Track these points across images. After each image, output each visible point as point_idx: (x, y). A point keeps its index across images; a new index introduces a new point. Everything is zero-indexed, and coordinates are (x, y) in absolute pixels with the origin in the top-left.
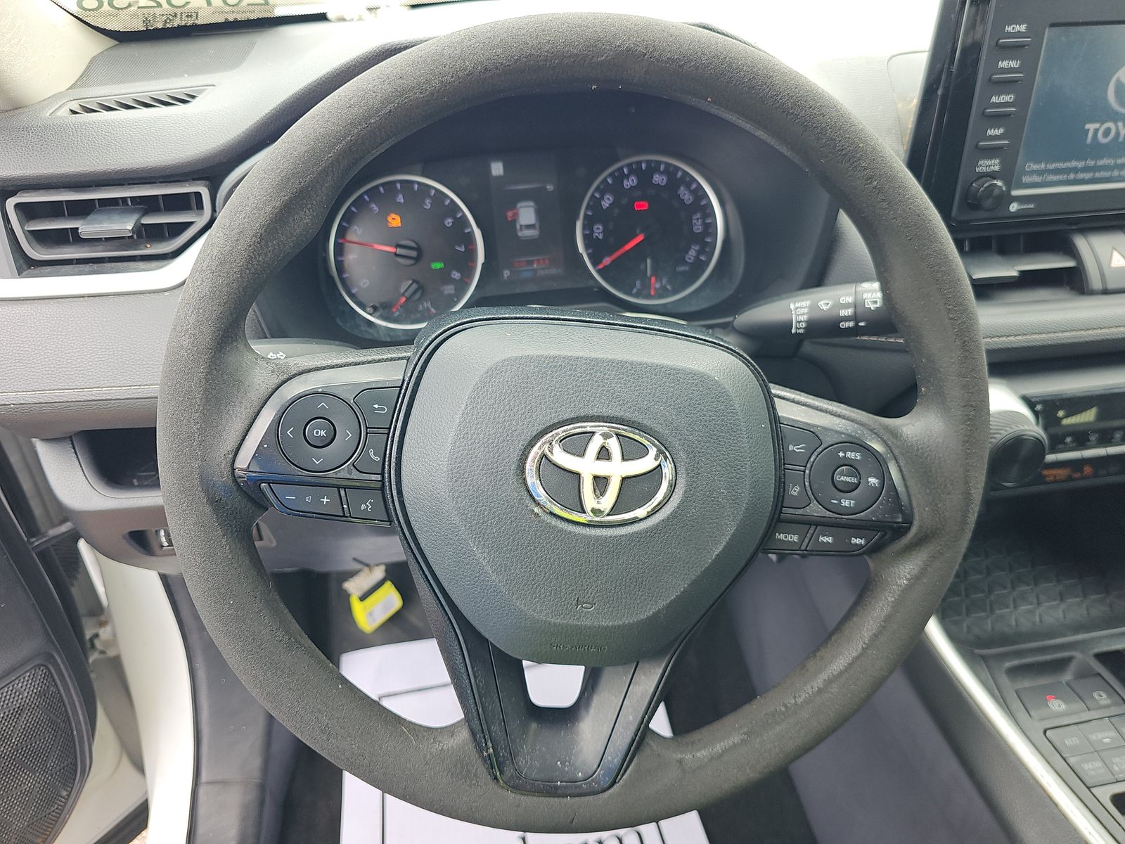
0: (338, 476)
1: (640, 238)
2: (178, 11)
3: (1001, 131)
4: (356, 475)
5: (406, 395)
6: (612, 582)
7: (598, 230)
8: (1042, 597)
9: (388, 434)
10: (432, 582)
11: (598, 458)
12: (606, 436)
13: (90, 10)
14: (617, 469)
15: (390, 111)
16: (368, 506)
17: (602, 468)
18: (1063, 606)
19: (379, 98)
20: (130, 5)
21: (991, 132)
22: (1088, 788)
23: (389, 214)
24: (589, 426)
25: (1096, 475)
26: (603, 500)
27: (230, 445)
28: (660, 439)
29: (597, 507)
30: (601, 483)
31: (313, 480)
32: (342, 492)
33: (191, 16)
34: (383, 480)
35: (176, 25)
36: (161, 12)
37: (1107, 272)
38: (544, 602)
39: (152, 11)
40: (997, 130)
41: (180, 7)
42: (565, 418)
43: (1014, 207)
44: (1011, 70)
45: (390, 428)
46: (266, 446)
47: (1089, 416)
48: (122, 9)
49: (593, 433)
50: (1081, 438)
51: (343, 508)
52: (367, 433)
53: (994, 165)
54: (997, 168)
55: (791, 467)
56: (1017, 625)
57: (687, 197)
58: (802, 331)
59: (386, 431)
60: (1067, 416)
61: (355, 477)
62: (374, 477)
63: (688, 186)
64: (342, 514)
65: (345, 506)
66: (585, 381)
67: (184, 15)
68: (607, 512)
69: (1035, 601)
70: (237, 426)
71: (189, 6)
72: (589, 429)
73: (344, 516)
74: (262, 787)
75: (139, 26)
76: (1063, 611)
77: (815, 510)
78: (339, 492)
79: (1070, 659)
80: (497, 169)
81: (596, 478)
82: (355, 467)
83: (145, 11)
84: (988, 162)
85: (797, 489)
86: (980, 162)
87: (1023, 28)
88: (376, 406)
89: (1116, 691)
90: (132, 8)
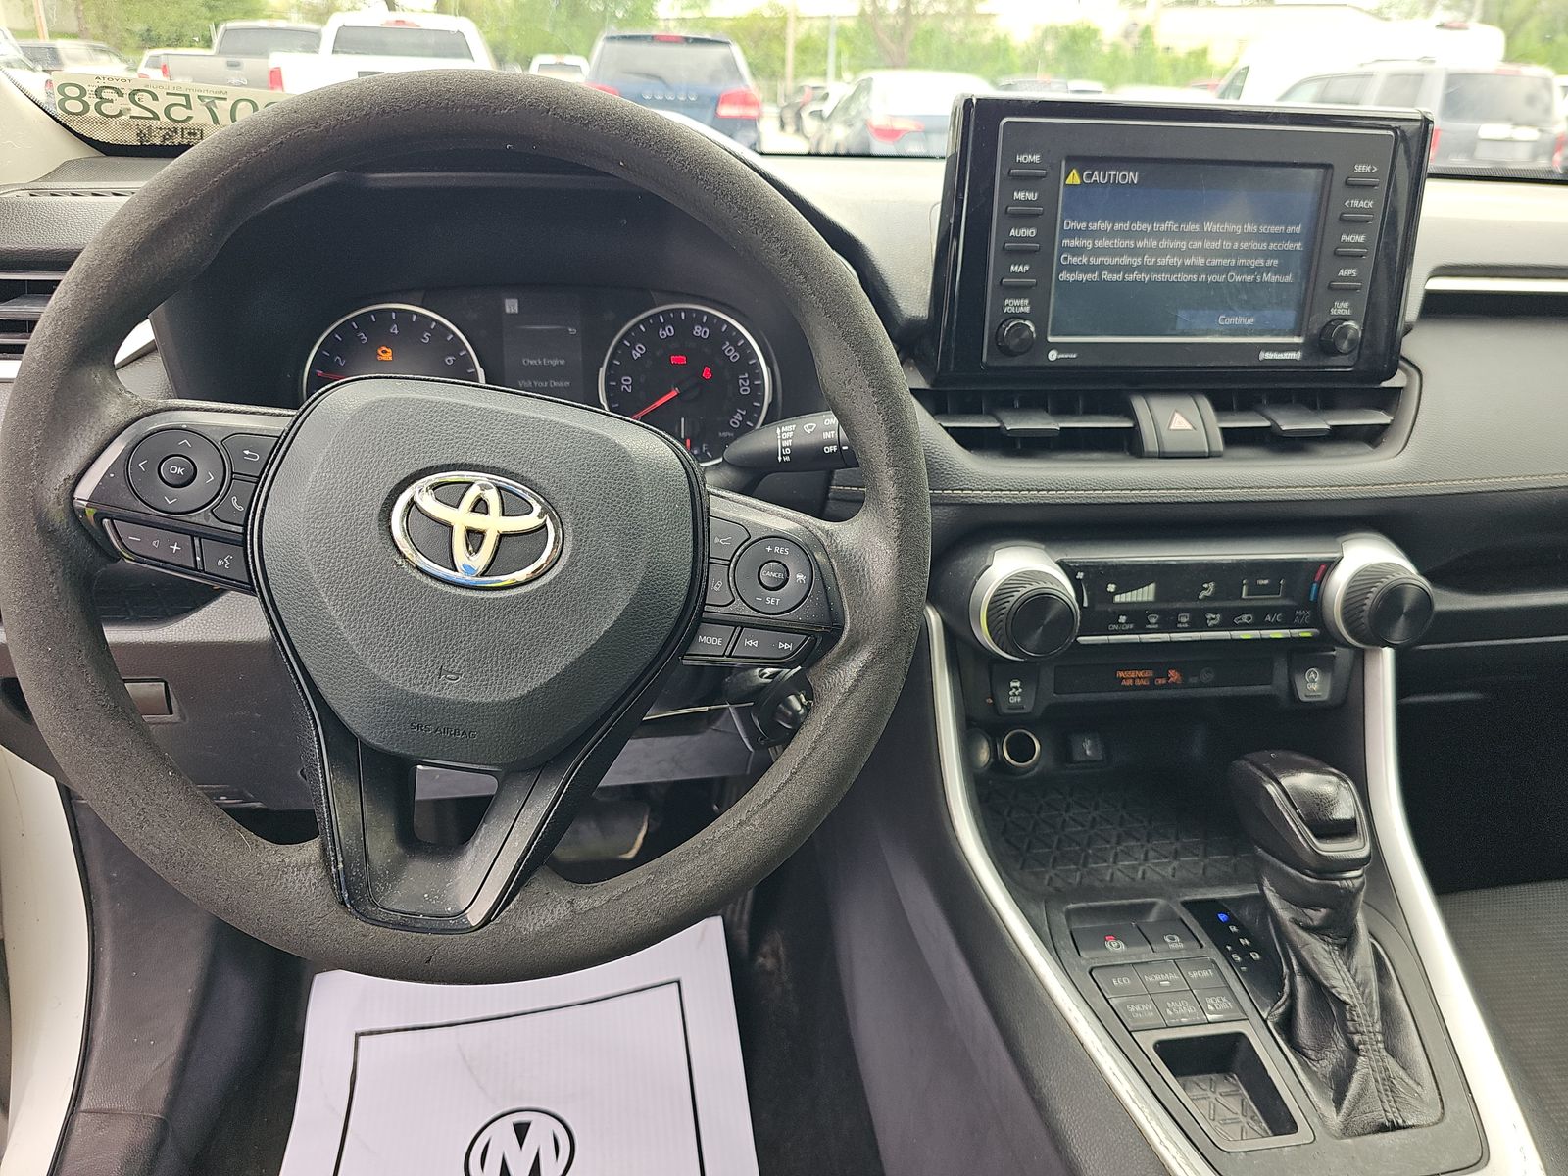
0: (193, 520)
1: (674, 393)
2: (179, 126)
3: (1027, 268)
4: (212, 522)
5: (281, 444)
6: (481, 651)
7: (627, 383)
8: (1151, 854)
9: (257, 483)
10: (290, 655)
11: (474, 510)
12: (484, 487)
13: (74, 114)
14: (494, 524)
15: (282, 143)
16: (225, 563)
17: (478, 521)
18: (1176, 864)
19: (271, 129)
20: (120, 113)
21: (1013, 268)
22: (1130, 1033)
23: (380, 347)
24: (467, 476)
25: (1185, 685)
26: (474, 558)
27: (71, 468)
28: (546, 497)
29: (469, 563)
30: (475, 537)
31: (162, 521)
32: (197, 541)
33: (195, 134)
34: (245, 534)
35: (177, 143)
36: (159, 125)
37: (1164, 434)
38: (401, 667)
39: (147, 123)
40: (1021, 267)
41: (180, 121)
42: (440, 463)
43: (1053, 355)
44: (1027, 202)
45: (259, 478)
46: (112, 475)
47: (1146, 593)
48: (111, 116)
49: (471, 484)
50: (1138, 617)
51: (196, 560)
52: (232, 479)
53: (1023, 305)
54: (1027, 309)
55: (715, 561)
56: (1112, 880)
57: (733, 355)
58: (787, 458)
59: (255, 480)
60: (1117, 592)
61: (212, 525)
62: (234, 528)
63: (734, 343)
64: (193, 566)
65: (198, 558)
66: (468, 428)
67: (186, 132)
68: (481, 570)
69: (1142, 856)
70: (85, 449)
71: (192, 121)
72: (466, 479)
73: (196, 569)
74: (164, 1125)
75: (132, 139)
76: (1174, 869)
77: (739, 609)
78: (193, 541)
79: (1152, 905)
80: (511, 306)
81: (470, 532)
82: (212, 513)
83: (140, 122)
84: (1017, 302)
85: (720, 584)
86: (1007, 302)
87: (1036, 158)
88: (247, 452)
89: (1195, 936)
90: (123, 117)
